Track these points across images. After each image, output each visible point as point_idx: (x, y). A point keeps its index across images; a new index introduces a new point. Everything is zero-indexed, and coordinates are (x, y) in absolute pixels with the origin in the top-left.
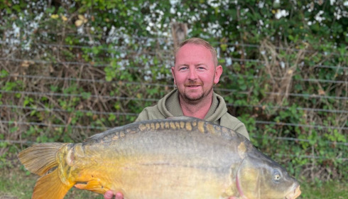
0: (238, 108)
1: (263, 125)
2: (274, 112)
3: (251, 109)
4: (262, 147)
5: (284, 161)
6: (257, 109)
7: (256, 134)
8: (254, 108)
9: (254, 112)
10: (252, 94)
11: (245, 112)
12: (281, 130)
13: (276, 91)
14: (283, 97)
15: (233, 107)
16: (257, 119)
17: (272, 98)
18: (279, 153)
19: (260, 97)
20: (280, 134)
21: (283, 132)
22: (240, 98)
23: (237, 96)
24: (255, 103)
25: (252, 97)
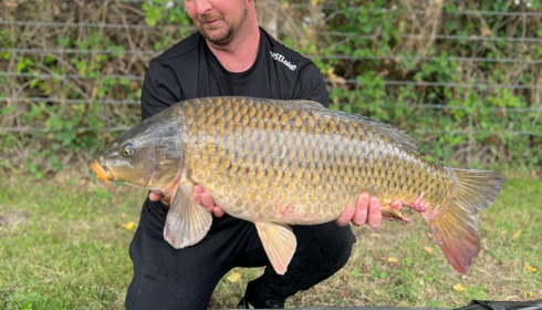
0: (358, 63)
1: (396, 87)
2: (410, 66)
3: (378, 63)
4: (394, 121)
5: (427, 139)
6: (387, 62)
7: (386, 102)
8: (382, 60)
9: (382, 67)
10: (380, 38)
11: (369, 69)
12: (423, 94)
13: (417, 32)
14: (427, 41)
15: (349, 61)
16: (387, 78)
17: (410, 43)
18: (420, 128)
19: (392, 43)
20: (421, 101)
21: (426, 97)
22: (362, 47)
23: (357, 43)
24: (383, 53)
25: (380, 44)
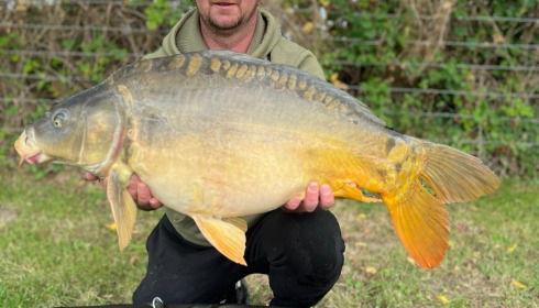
0: (363, 69)
1: (402, 94)
2: (418, 72)
3: (383, 69)
4: (400, 128)
6: (392, 68)
7: (390, 109)
8: (387, 67)
9: (386, 74)
10: (385, 44)
11: (375, 75)
12: (432, 102)
13: (424, 38)
14: (434, 48)
15: (354, 67)
16: (393, 85)
17: (417, 49)
19: (398, 48)
20: (430, 108)
21: (434, 105)
22: (367, 52)
23: (362, 49)
24: (388, 59)
25: (384, 49)
